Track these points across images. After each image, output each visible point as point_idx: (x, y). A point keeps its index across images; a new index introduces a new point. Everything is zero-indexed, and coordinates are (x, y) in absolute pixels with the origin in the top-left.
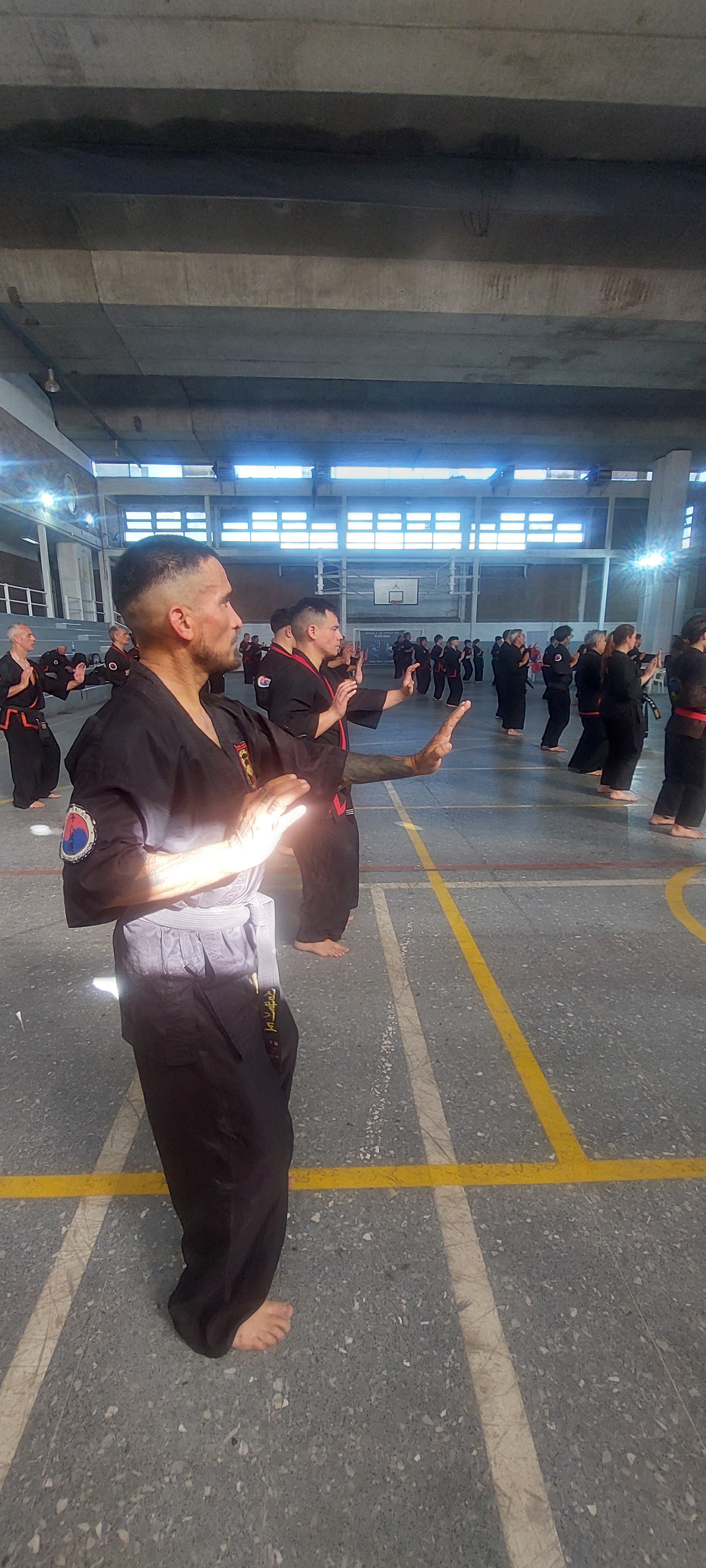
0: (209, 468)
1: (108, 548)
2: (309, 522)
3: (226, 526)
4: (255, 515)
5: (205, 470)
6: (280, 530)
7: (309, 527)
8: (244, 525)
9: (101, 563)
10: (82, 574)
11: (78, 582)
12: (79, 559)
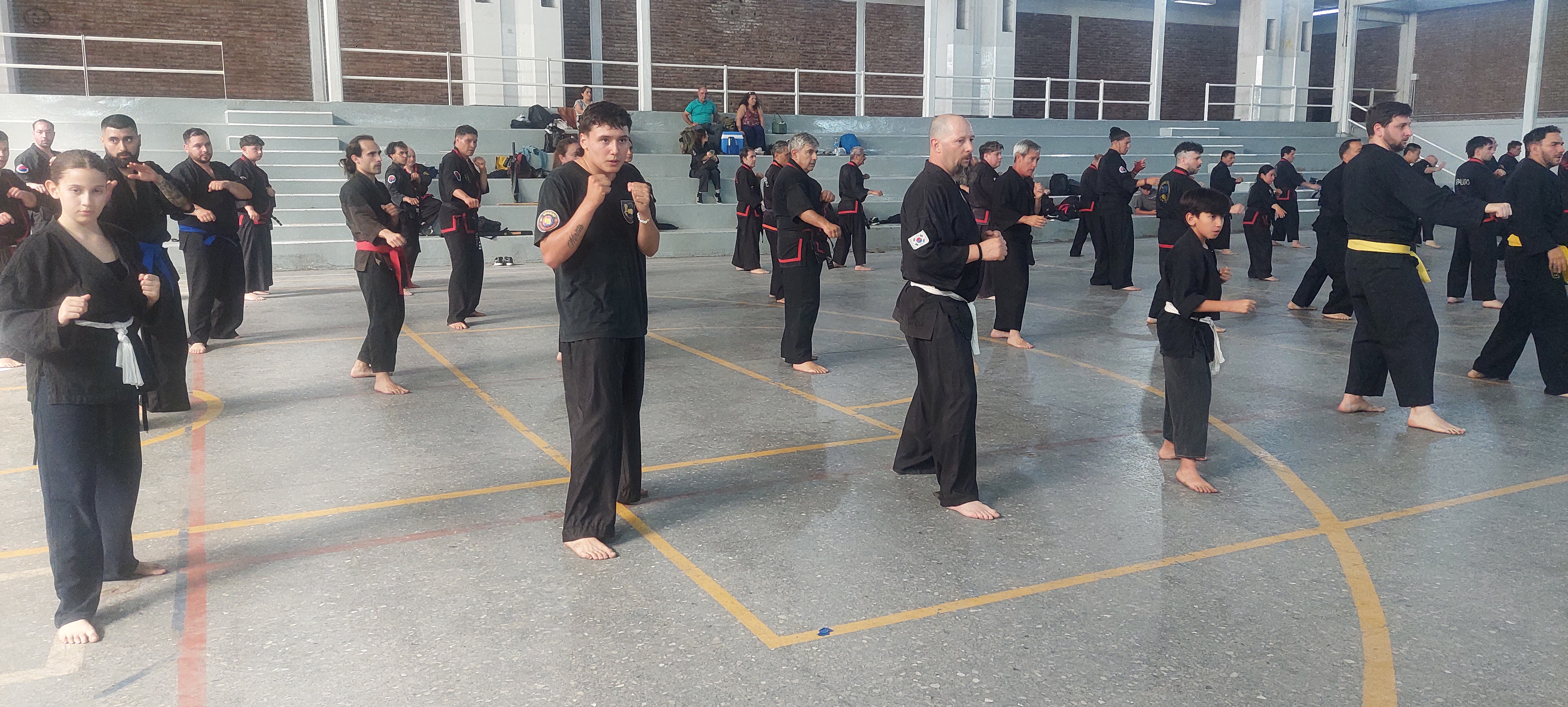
9: (1341, 20)
10: (1274, 44)
11: (1260, 59)
12: (1270, 22)
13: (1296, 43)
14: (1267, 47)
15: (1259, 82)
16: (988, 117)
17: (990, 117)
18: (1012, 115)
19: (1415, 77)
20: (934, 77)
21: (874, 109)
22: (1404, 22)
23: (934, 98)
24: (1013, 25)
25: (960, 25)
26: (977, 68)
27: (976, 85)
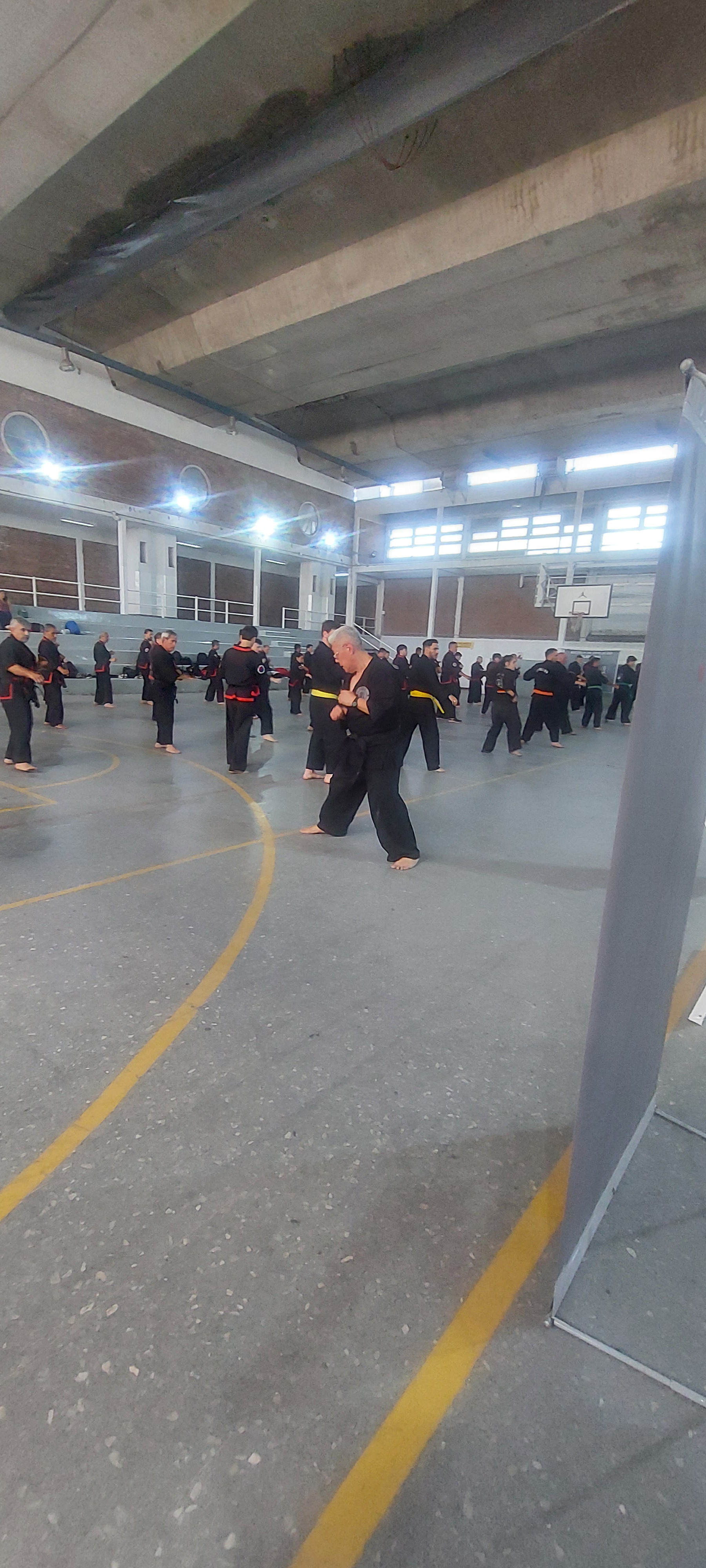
0: (438, 480)
1: (356, 565)
2: (561, 525)
3: (476, 536)
4: (506, 523)
5: (436, 482)
6: (528, 537)
7: (562, 529)
8: (493, 535)
9: (349, 579)
10: (317, 589)
11: (310, 597)
12: (315, 577)
13: (328, 590)
14: (314, 590)
15: (310, 610)
16: (161, 617)
17: (163, 617)
18: (176, 617)
19: (384, 612)
20: (127, 590)
21: (90, 607)
22: (379, 583)
23: (128, 603)
24: (175, 564)
25: (142, 560)
26: (154, 587)
27: (154, 597)
